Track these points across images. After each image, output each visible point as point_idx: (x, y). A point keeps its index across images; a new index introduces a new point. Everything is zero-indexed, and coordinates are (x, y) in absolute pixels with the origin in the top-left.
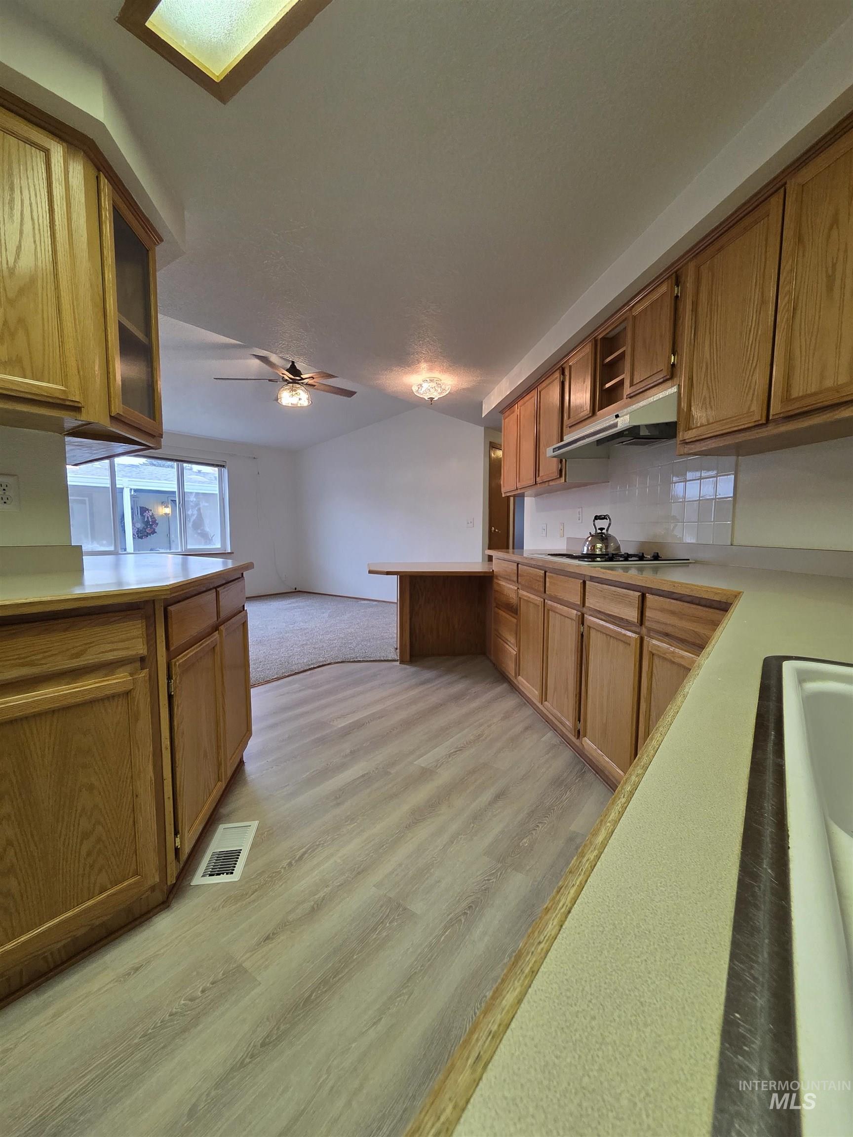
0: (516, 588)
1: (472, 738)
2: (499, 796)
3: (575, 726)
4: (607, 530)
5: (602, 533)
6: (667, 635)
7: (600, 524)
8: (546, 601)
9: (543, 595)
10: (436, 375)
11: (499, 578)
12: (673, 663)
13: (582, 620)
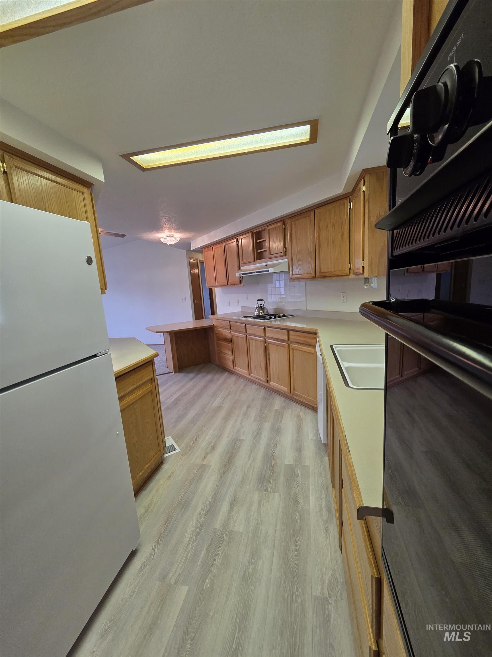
0: (230, 332)
1: (227, 393)
2: (248, 407)
3: (266, 379)
4: (263, 306)
5: (261, 306)
6: (297, 343)
7: (260, 303)
8: (247, 336)
9: (245, 333)
10: (173, 233)
11: (218, 327)
12: (300, 350)
13: (265, 341)
